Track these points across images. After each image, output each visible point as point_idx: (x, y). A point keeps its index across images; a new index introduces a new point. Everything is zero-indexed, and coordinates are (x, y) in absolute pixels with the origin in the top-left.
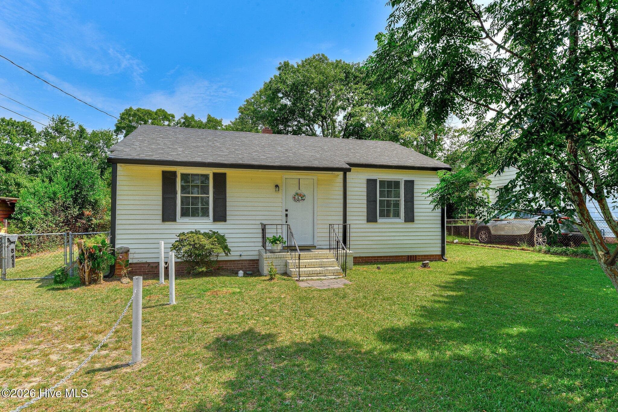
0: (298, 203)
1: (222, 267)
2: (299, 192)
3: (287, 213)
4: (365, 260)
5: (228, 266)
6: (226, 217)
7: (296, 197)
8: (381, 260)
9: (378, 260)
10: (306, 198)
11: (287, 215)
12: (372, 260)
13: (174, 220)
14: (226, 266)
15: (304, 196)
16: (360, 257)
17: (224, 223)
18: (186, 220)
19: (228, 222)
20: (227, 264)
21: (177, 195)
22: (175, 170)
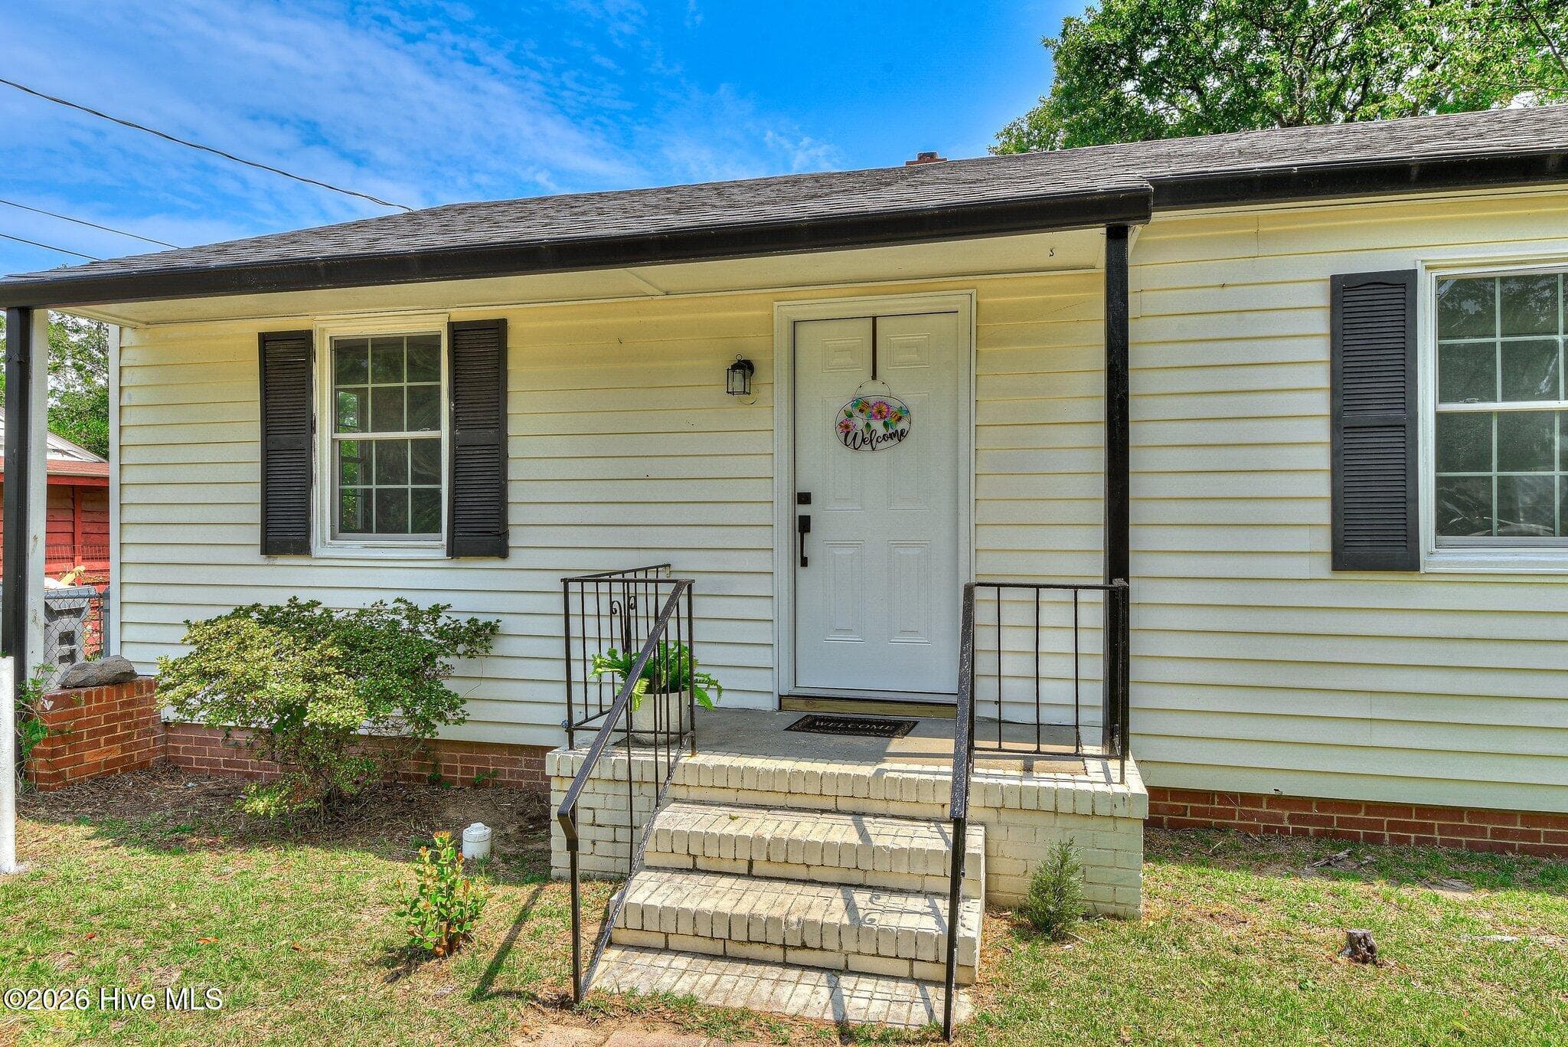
0: (866, 455)
1: (496, 773)
2: (873, 391)
3: (803, 510)
4: (1318, 821)
5: (521, 775)
6: (503, 535)
7: (859, 422)
8: (1454, 830)
9: (1429, 828)
10: (917, 426)
11: (804, 525)
12: (1379, 825)
13: (302, 548)
14: (511, 773)
15: (902, 414)
16: (1277, 800)
17: (495, 563)
18: (355, 547)
19: (516, 558)
20: (515, 762)
21: (317, 437)
22: (305, 327)
